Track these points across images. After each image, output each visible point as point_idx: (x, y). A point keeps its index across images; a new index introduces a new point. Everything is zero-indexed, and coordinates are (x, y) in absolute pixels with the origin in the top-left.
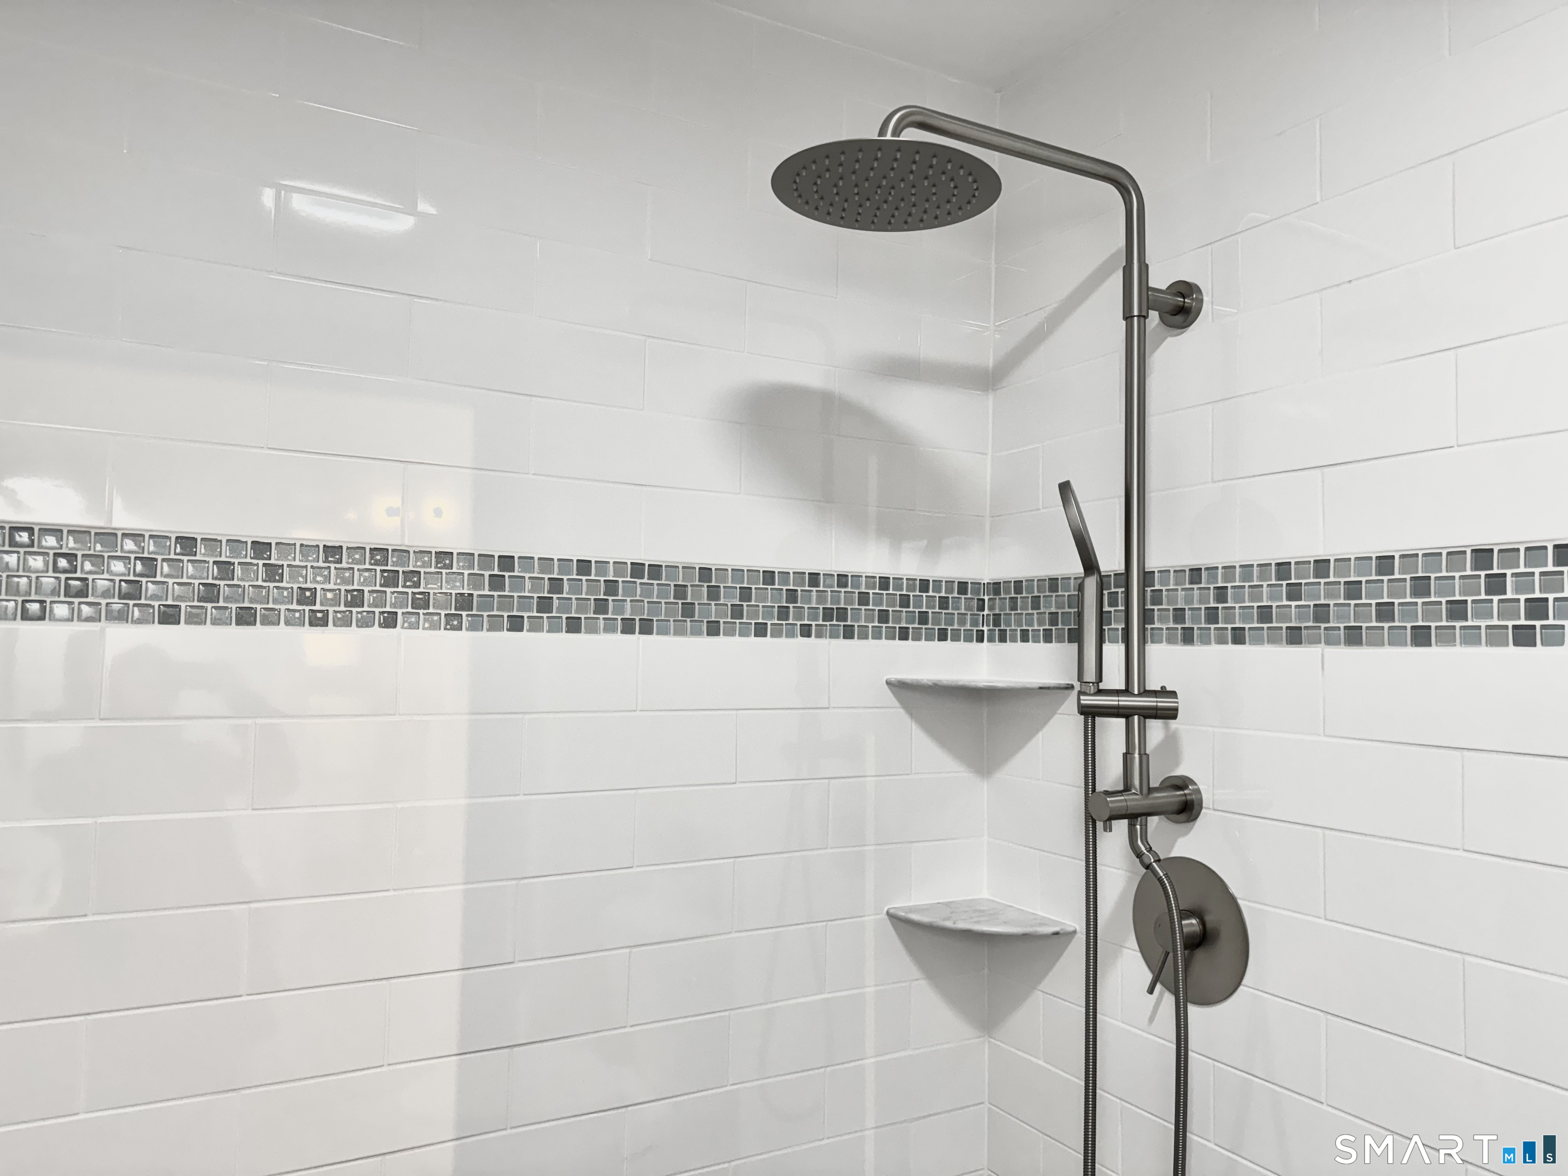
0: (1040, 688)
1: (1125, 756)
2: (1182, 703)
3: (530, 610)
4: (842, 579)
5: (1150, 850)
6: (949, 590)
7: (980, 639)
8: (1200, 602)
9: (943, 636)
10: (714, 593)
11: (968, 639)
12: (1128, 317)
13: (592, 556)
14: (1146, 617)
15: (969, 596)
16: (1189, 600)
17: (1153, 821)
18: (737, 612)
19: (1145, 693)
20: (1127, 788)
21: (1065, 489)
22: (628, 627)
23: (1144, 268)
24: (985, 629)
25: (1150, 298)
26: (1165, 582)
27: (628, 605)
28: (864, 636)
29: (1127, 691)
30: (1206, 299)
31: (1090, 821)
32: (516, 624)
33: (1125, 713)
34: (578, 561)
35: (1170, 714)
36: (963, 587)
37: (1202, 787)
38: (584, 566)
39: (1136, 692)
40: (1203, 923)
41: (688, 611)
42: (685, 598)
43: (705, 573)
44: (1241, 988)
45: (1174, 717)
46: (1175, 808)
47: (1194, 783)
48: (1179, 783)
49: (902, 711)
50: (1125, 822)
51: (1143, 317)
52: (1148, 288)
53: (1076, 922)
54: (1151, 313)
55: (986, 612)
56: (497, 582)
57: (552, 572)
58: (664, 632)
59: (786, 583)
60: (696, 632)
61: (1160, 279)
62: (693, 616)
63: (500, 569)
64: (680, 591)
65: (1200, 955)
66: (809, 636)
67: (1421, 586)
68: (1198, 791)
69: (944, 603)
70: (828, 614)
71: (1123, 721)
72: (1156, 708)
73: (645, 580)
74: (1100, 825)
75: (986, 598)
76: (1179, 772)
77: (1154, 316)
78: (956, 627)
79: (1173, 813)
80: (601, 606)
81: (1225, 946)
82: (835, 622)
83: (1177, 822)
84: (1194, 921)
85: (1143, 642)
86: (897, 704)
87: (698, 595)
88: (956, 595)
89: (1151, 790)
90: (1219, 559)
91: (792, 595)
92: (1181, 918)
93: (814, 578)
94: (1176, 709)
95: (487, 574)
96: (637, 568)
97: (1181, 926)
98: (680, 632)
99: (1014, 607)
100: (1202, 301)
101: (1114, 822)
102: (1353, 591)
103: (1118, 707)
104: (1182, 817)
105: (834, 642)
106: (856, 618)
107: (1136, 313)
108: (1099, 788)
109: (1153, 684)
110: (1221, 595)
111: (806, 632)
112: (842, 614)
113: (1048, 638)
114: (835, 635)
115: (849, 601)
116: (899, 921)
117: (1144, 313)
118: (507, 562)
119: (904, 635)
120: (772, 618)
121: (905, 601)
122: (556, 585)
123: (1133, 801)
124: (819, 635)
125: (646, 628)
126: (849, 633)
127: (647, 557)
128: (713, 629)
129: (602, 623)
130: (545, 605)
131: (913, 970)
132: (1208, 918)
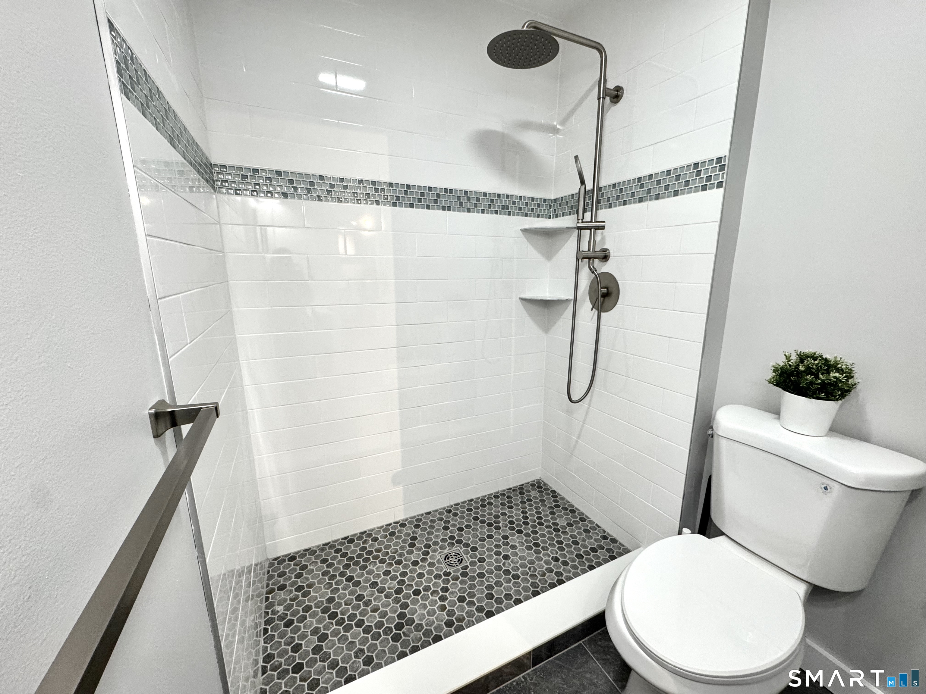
0: (567, 228)
1: (589, 241)
2: (606, 224)
3: (415, 202)
4: (508, 196)
5: (594, 268)
6: (541, 201)
7: (550, 218)
8: (615, 194)
9: (538, 216)
10: (469, 199)
11: (546, 218)
12: (599, 99)
13: (433, 186)
14: (598, 202)
15: (547, 203)
16: (612, 194)
17: (596, 261)
18: (476, 205)
19: (596, 222)
20: (589, 250)
21: (576, 158)
22: (443, 208)
23: (605, 81)
24: (551, 214)
25: (606, 92)
26: (605, 190)
27: (443, 201)
28: (514, 215)
29: (591, 222)
30: (625, 92)
31: (578, 259)
32: (412, 206)
33: (589, 228)
34: (429, 187)
35: (603, 228)
36: (545, 200)
37: (611, 252)
38: (430, 189)
39: (593, 221)
40: (608, 290)
41: (461, 204)
42: (460, 200)
43: (466, 192)
44: (617, 305)
45: (604, 229)
46: (603, 257)
47: (608, 250)
48: (605, 250)
49: (525, 239)
50: (587, 260)
51: (604, 98)
52: (606, 88)
53: (572, 297)
54: (606, 97)
55: (552, 209)
56: (406, 193)
57: (421, 190)
58: (454, 211)
59: (490, 197)
60: (464, 211)
61: (611, 85)
62: (462, 206)
63: (406, 189)
64: (459, 197)
65: (607, 299)
66: (497, 214)
67: (678, 177)
68: (610, 253)
69: (539, 205)
70: (503, 207)
71: (589, 231)
72: (599, 226)
73: (448, 194)
74: (580, 260)
75: (552, 204)
76: (605, 247)
77: (608, 99)
78: (542, 213)
79: (601, 259)
80: (436, 201)
81: (613, 296)
82: (505, 210)
83: (602, 261)
84: (605, 289)
85: (597, 209)
86: (524, 237)
87: (464, 199)
88: (543, 203)
89: (595, 251)
90: (621, 180)
91: (492, 201)
92: (602, 288)
93: (499, 195)
94: (604, 226)
95: (403, 190)
96: (446, 190)
97: (601, 291)
98: (459, 211)
99: (560, 206)
100: (623, 93)
101: (584, 260)
102: (659, 182)
103: (588, 227)
104: (604, 260)
105: (505, 216)
106: (512, 209)
107: (601, 96)
108: (581, 250)
109: (599, 219)
110: (621, 190)
111: (496, 213)
112: (507, 207)
113: (570, 214)
114: (505, 214)
115: (510, 204)
116: (523, 300)
117: (604, 97)
118: (408, 186)
119: (526, 215)
120: (486, 208)
121: (527, 204)
122: (422, 194)
123: (591, 254)
124: (500, 214)
125: (449, 209)
126: (509, 214)
127: (449, 187)
128: (469, 210)
129: (436, 207)
130: (420, 200)
131: (525, 312)
132: (609, 289)
